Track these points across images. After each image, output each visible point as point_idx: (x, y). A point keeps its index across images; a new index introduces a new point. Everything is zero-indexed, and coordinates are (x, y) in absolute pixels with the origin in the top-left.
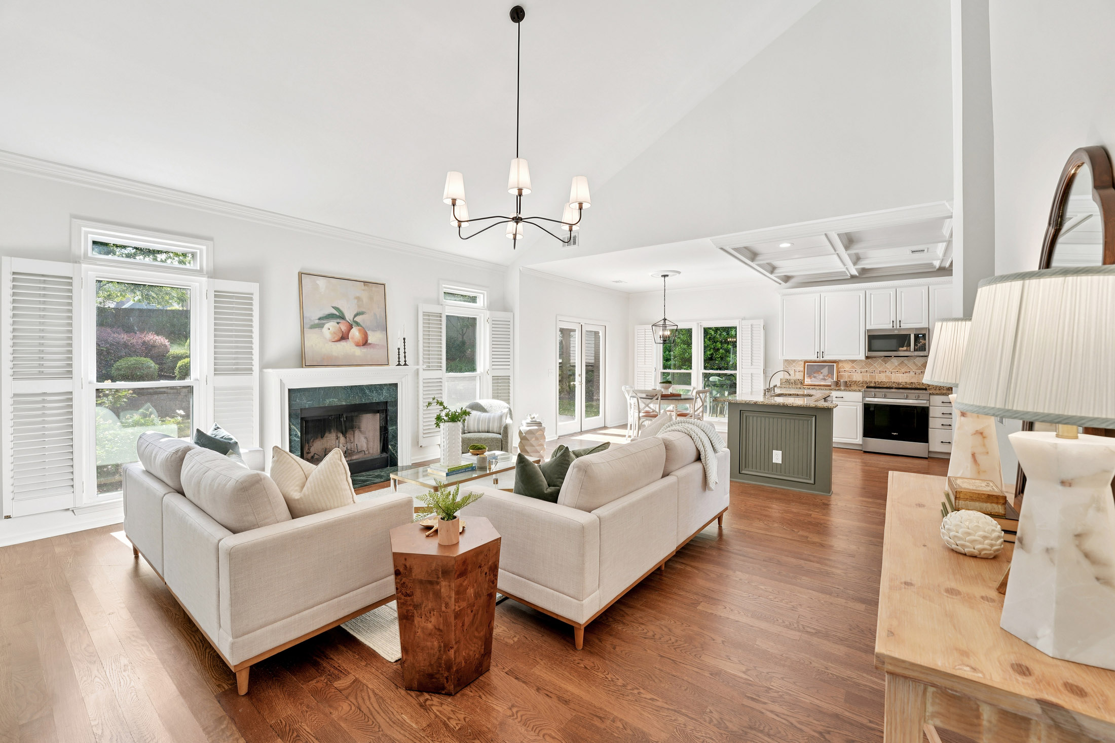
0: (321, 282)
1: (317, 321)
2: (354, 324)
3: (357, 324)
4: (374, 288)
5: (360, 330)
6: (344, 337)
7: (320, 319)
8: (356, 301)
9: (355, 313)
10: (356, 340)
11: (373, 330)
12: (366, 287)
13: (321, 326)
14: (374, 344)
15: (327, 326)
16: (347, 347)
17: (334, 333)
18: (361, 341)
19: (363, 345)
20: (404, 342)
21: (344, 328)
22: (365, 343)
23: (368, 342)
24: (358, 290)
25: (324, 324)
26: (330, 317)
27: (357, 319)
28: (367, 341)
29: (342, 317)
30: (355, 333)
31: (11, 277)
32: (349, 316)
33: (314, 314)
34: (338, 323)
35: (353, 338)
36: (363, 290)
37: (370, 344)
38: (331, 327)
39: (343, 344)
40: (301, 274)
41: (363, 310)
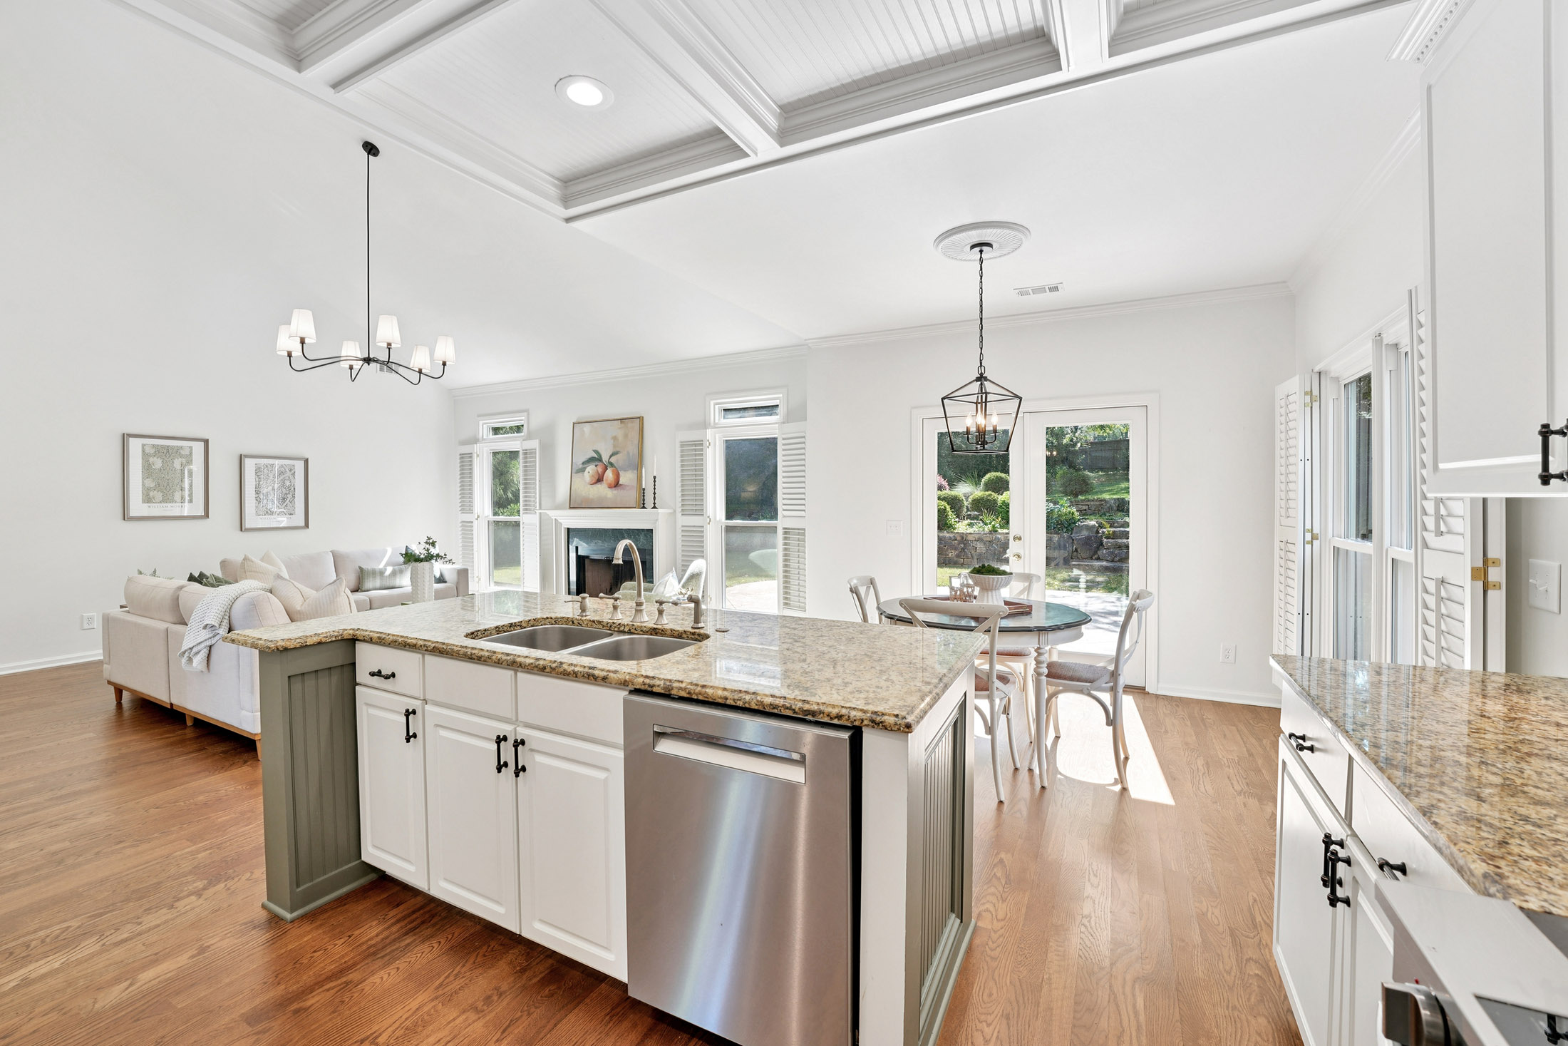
0: (587, 428)
1: (581, 466)
2: (609, 465)
3: (612, 465)
4: (630, 424)
5: (613, 471)
6: (599, 480)
7: (583, 464)
8: (612, 441)
9: (611, 453)
10: (609, 482)
11: (625, 471)
12: (623, 425)
13: (583, 470)
14: (625, 486)
15: (587, 470)
16: (602, 490)
17: (593, 476)
18: (613, 483)
19: (615, 487)
20: (655, 481)
21: (600, 470)
22: (616, 485)
23: (620, 483)
24: (615, 429)
25: (585, 468)
26: (591, 460)
27: (612, 460)
28: (618, 482)
29: (600, 460)
30: (609, 474)
31: (459, 457)
32: (605, 458)
33: (580, 460)
34: (596, 466)
35: (606, 480)
36: (620, 428)
37: (621, 485)
38: (591, 469)
39: (598, 485)
40: (574, 424)
41: (618, 449)
